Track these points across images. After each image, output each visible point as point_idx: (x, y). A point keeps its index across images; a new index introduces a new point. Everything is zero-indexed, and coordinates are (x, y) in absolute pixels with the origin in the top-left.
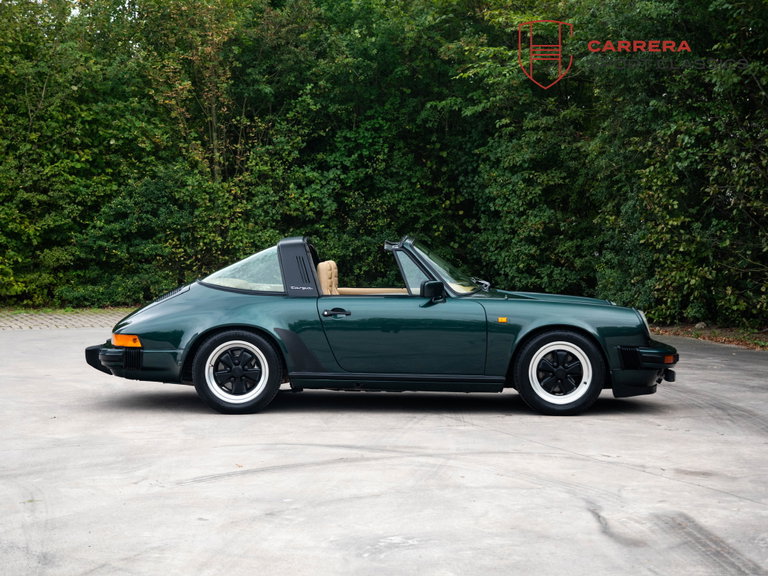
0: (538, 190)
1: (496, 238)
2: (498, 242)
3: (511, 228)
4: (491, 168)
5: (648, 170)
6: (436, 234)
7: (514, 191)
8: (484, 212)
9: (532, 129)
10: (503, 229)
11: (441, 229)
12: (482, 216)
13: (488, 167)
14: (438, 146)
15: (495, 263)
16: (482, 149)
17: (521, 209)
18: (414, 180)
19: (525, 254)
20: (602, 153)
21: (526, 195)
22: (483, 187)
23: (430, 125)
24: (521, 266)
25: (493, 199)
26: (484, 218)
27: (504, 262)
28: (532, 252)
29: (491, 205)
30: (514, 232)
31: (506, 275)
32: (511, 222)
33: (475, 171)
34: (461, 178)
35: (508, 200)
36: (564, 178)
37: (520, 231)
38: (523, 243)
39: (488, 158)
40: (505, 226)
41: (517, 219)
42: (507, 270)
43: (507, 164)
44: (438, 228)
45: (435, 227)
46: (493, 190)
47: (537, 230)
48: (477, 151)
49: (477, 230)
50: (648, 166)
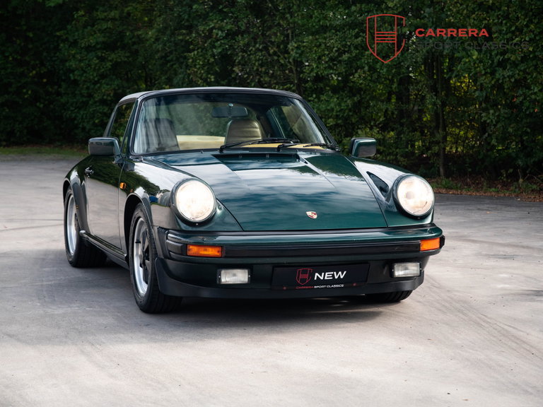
0: (109, 64)
1: (75, 100)
2: (76, 104)
3: (87, 93)
4: (69, 47)
5: (192, 54)
6: (26, 96)
7: (89, 65)
8: (64, 81)
9: (103, 19)
10: (81, 94)
11: (30, 92)
12: (62, 83)
13: (67, 46)
14: (25, 28)
15: (75, 119)
16: (62, 32)
17: (96, 79)
18: (7, 54)
19: (100, 113)
20: (157, 40)
21: (99, 69)
22: (64, 61)
23: (19, 12)
24: (97, 121)
25: (73, 71)
26: (64, 85)
27: (82, 118)
28: (105, 111)
29: (71, 75)
30: (90, 96)
31: (84, 129)
32: (88, 88)
33: (57, 49)
34: (45, 54)
35: (85, 72)
36: (128, 57)
37: (96, 95)
38: (98, 104)
39: (67, 39)
40: (83, 91)
41: (92, 86)
42: (85, 124)
43: (83, 45)
44: (27, 91)
45: (25, 91)
46: (73, 64)
47: (109, 95)
48: (58, 34)
49: (59, 94)
50: (194, 50)
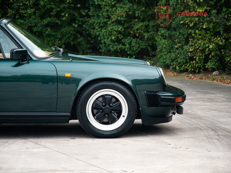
1: (99, 21)
2: (100, 24)
3: (107, 15)
6: (64, 19)
8: (92, 5)
10: (103, 15)
11: (67, 15)
12: (91, 8)
15: (98, 36)
17: (113, 3)
19: (116, 31)
24: (113, 38)
26: (92, 9)
27: (104, 36)
28: (119, 29)
30: (109, 17)
31: (105, 43)
32: (107, 11)
37: (112, 17)
38: (114, 24)
40: (104, 14)
41: (110, 9)
42: (106, 40)
44: (65, 15)
45: (63, 14)
47: (122, 16)
49: (88, 16)
